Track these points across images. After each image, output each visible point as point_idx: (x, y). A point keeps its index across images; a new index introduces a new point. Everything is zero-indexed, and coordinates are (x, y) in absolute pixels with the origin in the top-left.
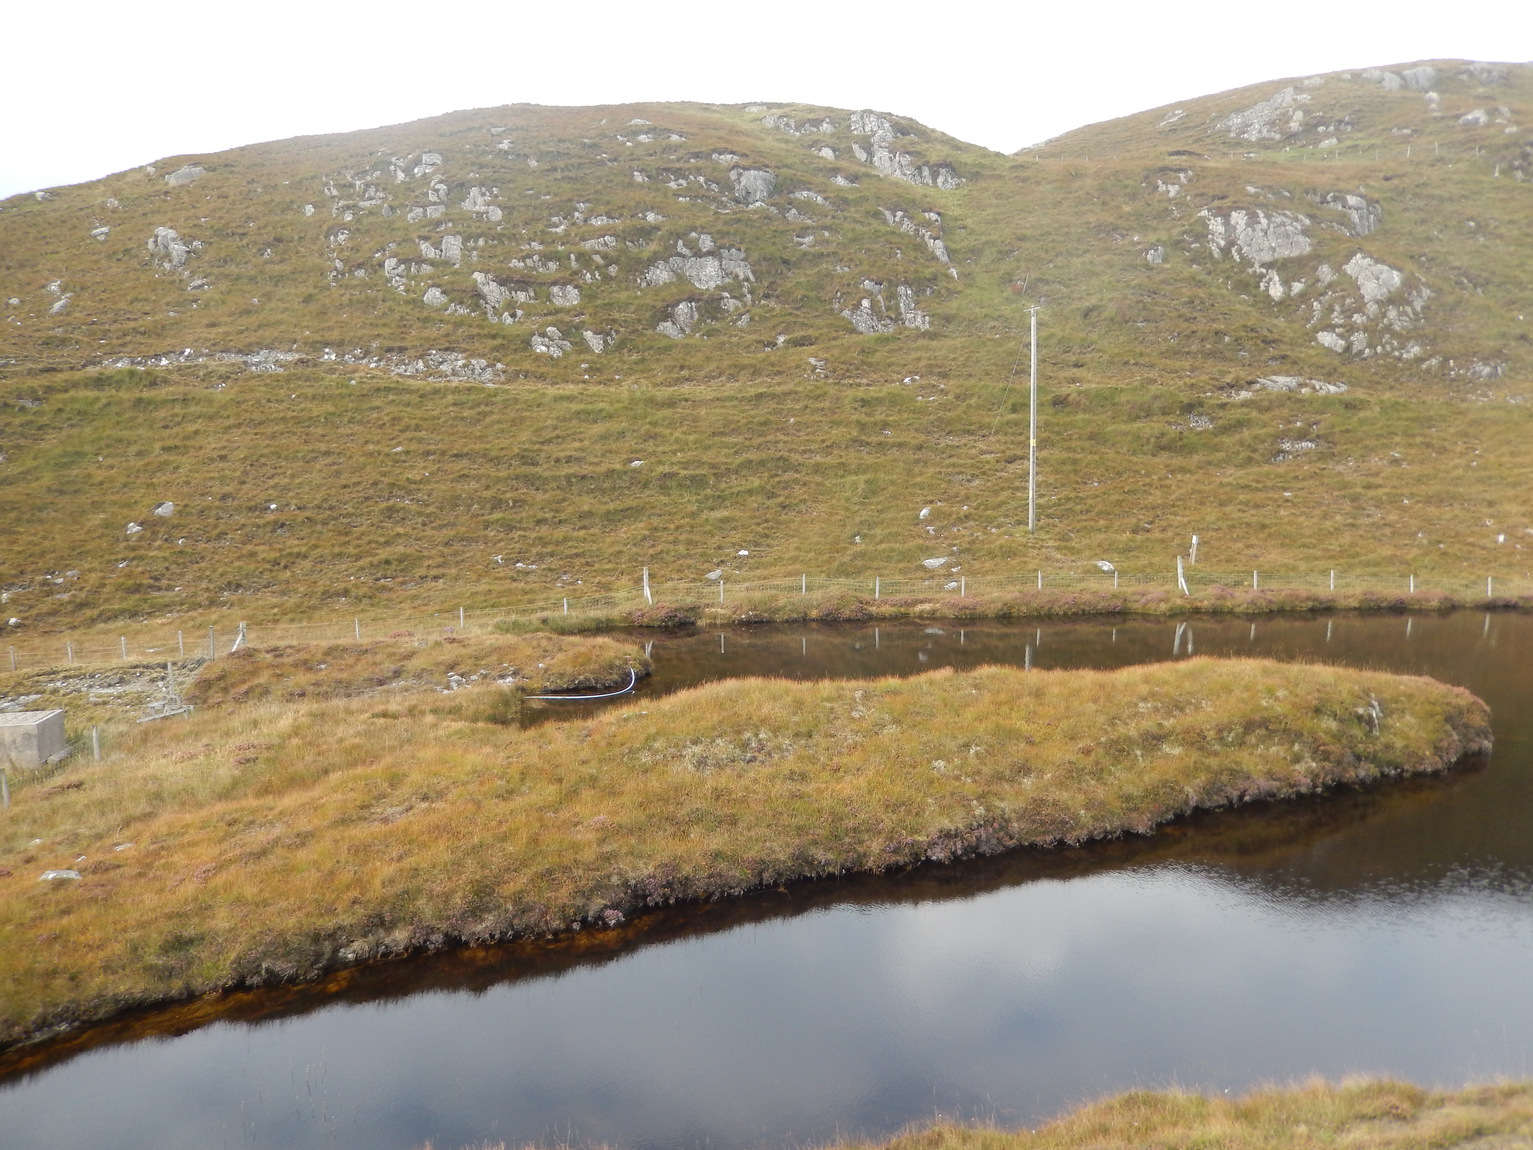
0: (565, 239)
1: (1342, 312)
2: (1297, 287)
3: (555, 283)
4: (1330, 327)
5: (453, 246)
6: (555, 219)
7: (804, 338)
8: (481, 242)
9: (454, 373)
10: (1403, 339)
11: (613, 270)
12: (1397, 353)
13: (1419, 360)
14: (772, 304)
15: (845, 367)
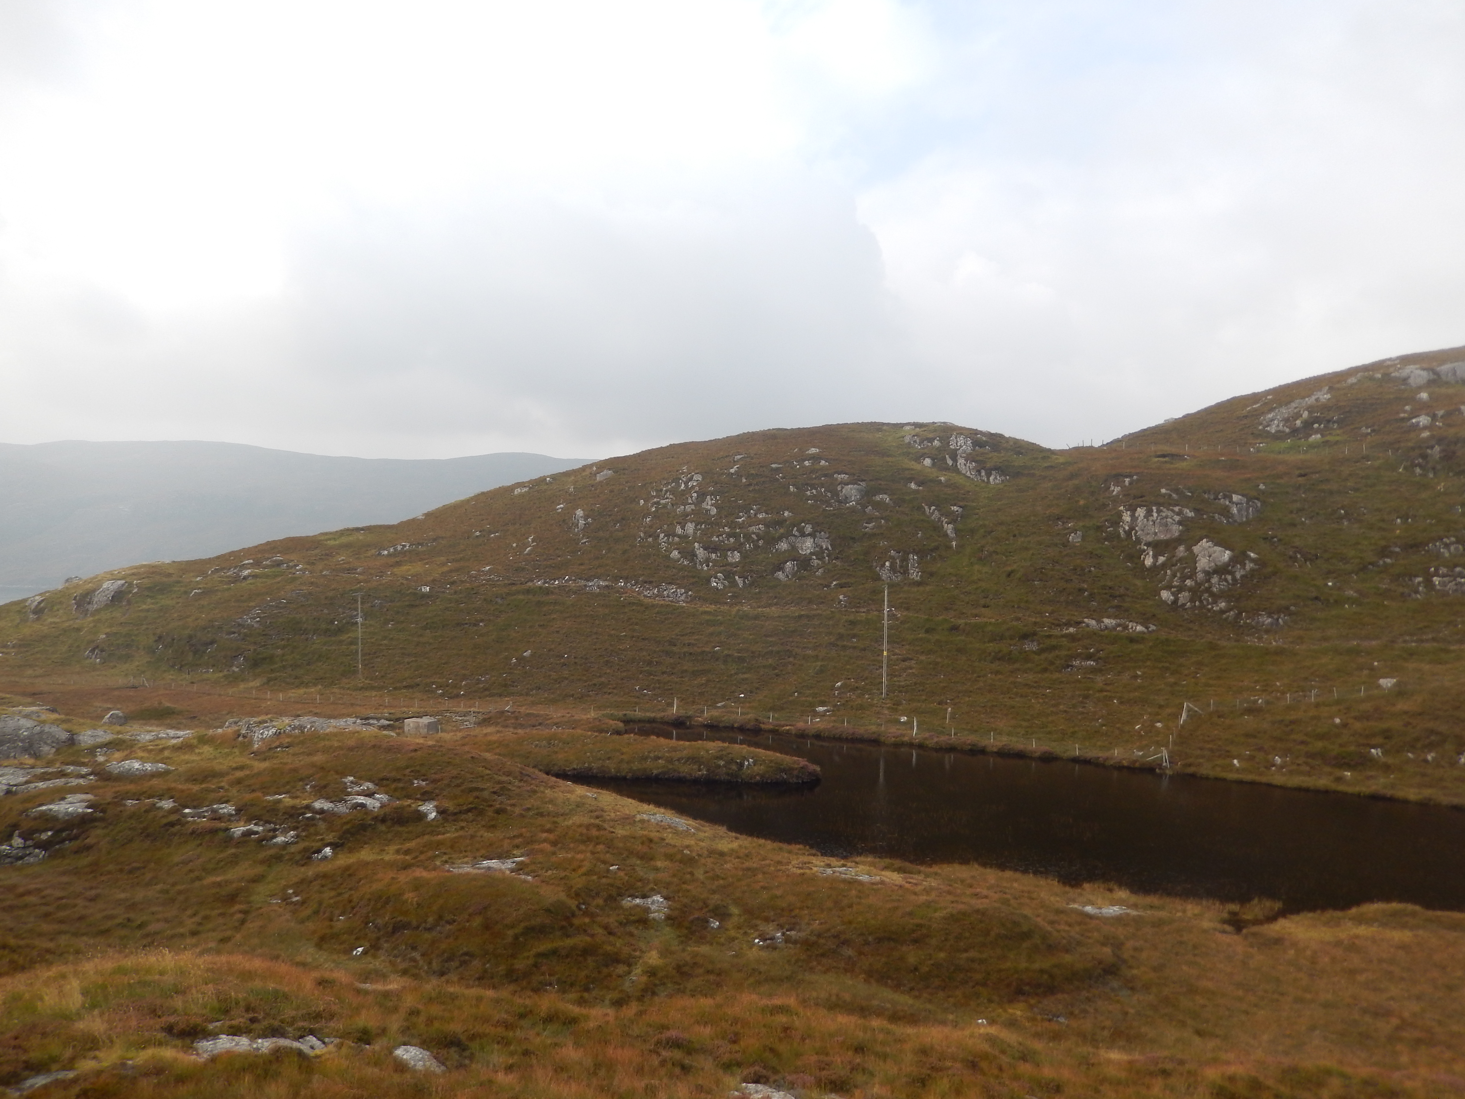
0: (741, 526)
1: (1180, 578)
2: (1161, 559)
3: (729, 550)
4: (1168, 587)
5: (690, 527)
6: (741, 514)
7: (845, 583)
8: (703, 526)
9: (668, 596)
10: (1216, 597)
11: (761, 542)
12: (1210, 607)
13: (1222, 612)
14: (838, 563)
15: (858, 601)
